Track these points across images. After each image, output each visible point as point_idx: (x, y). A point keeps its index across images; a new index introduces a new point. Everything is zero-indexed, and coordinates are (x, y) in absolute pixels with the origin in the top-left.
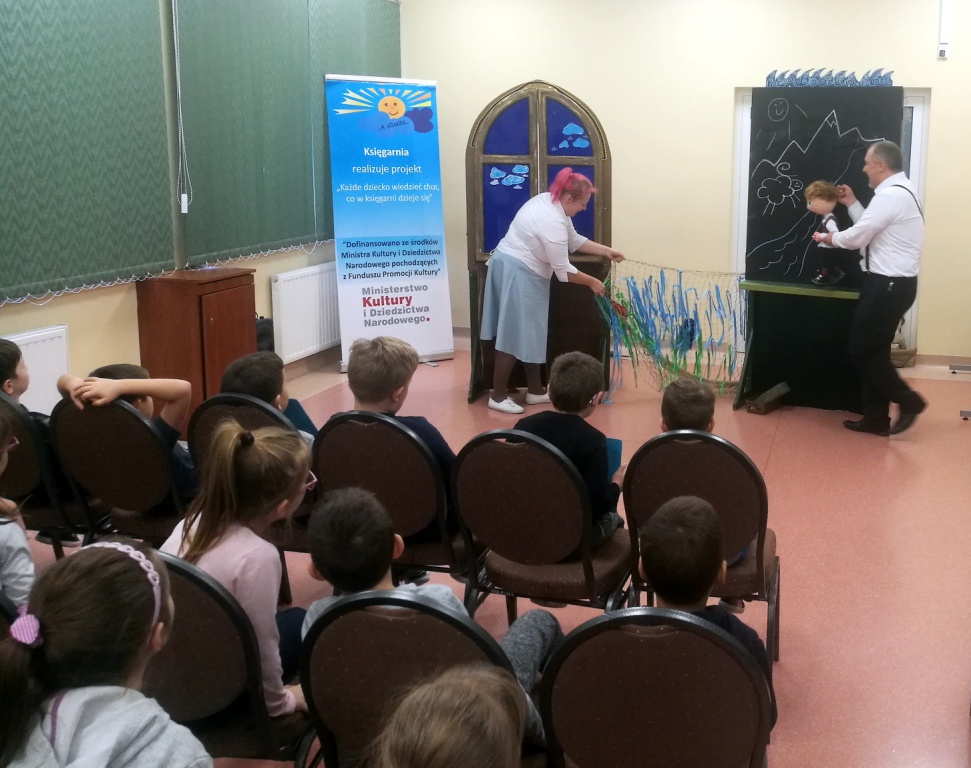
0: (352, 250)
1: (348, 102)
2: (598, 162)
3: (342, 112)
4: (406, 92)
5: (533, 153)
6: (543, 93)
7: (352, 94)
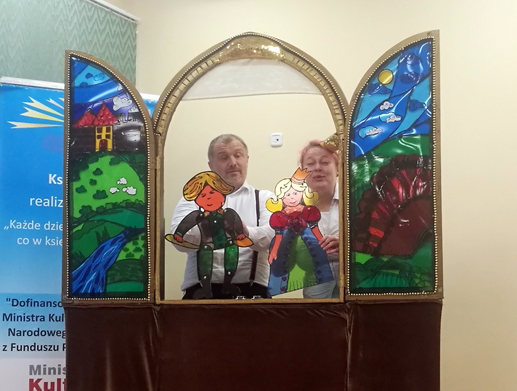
0: (19, 311)
1: (30, 113)
3: (19, 125)
7: (36, 104)
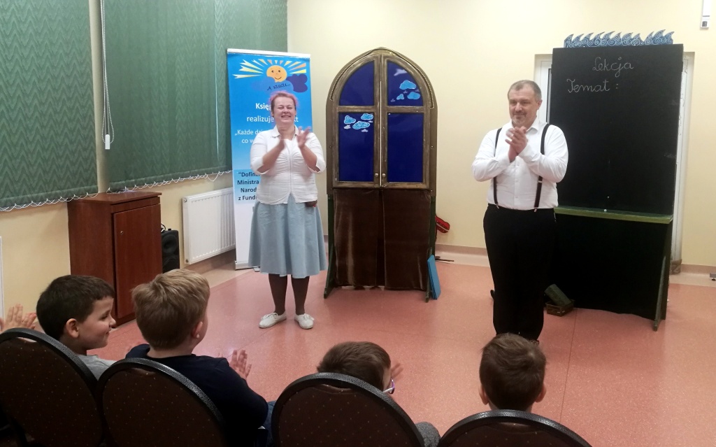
0: (246, 179)
1: (244, 69)
2: (427, 111)
3: (239, 76)
4: (288, 62)
5: (377, 104)
6: (385, 57)
7: (247, 63)
